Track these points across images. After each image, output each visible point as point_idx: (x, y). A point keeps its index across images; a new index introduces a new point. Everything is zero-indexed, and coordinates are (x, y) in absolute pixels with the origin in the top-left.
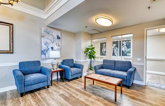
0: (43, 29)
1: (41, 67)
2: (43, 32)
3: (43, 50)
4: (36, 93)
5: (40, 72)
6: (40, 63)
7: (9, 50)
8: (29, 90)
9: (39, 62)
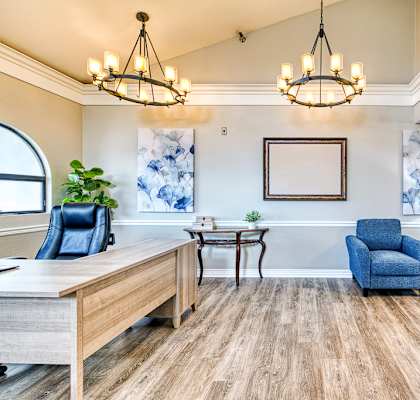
0: (408, 133)
1: (403, 237)
2: (406, 142)
3: (406, 190)
4: (394, 298)
5: (401, 248)
6: (399, 224)
7: (339, 193)
8: (380, 286)
9: (396, 224)
